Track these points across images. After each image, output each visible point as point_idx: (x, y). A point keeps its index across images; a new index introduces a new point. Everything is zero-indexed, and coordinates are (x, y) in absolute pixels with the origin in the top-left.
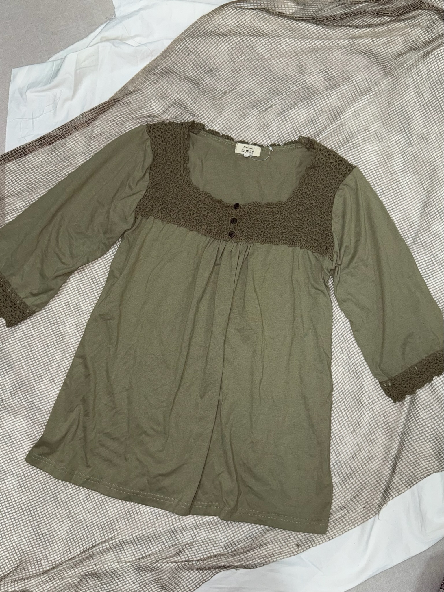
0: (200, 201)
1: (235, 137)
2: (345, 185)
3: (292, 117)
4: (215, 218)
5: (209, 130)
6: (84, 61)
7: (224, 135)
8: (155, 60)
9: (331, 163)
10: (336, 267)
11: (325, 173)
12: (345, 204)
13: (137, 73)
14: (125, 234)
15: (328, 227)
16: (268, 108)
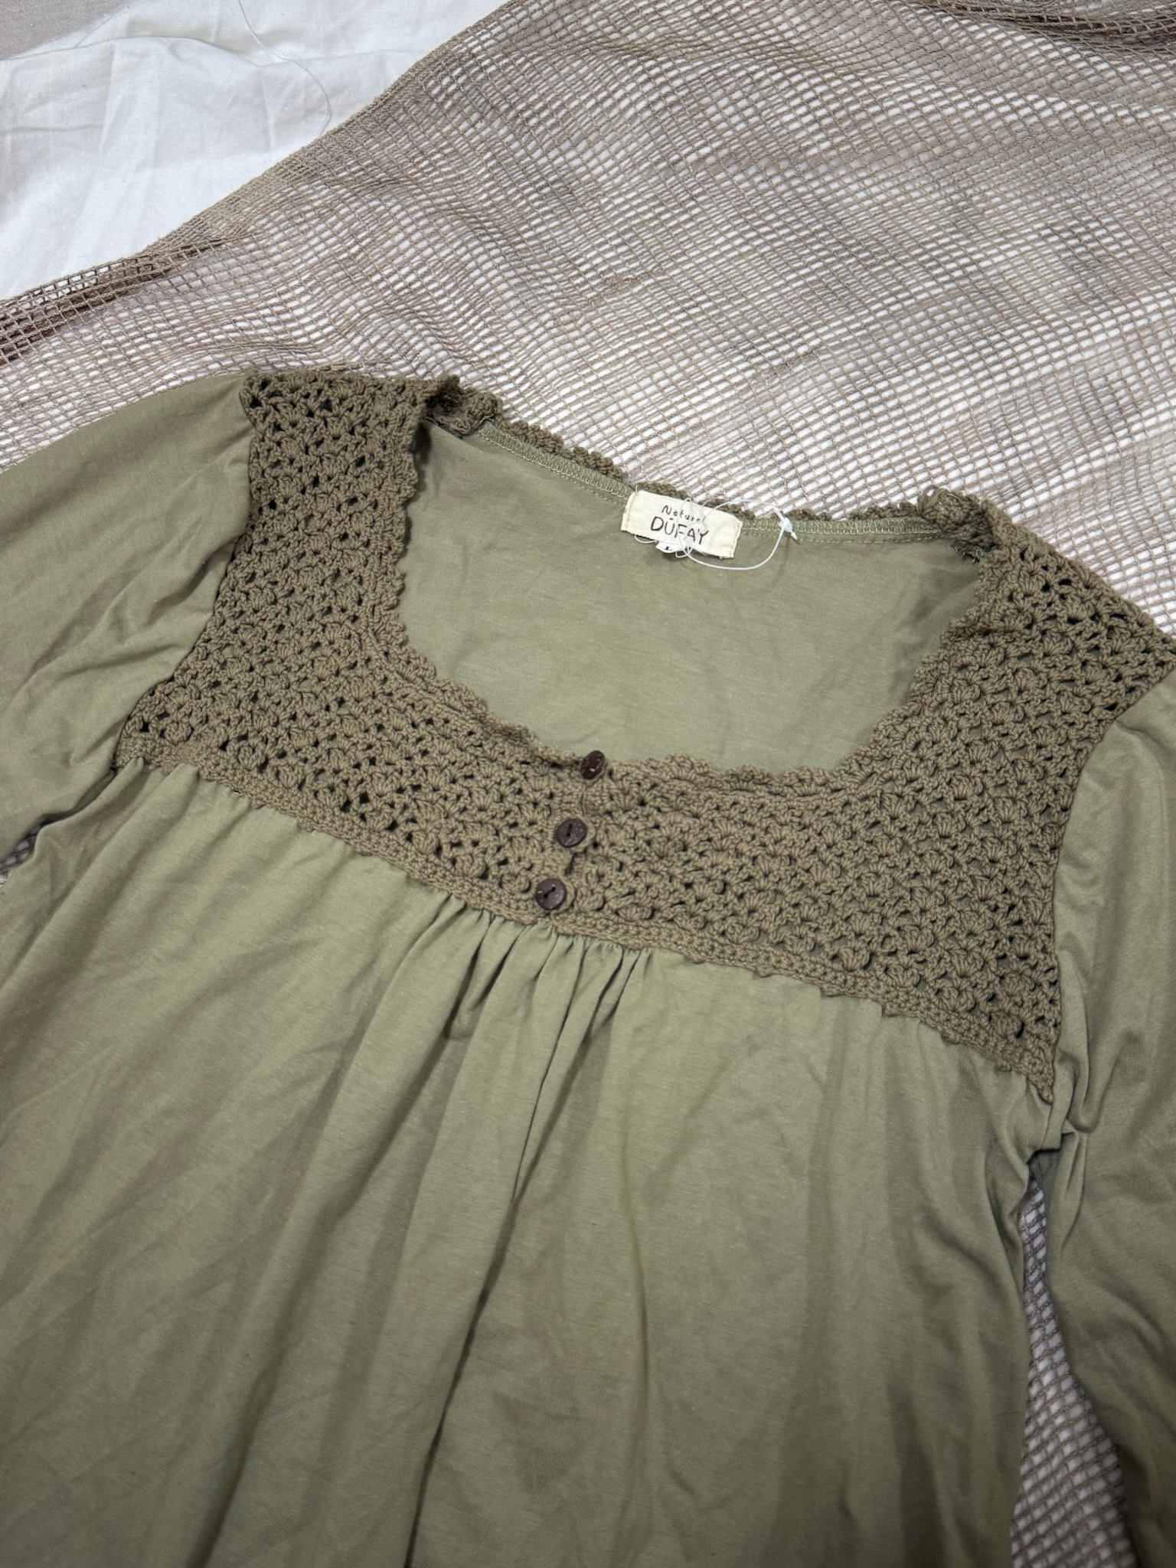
0: (430, 722)
1: (631, 466)
2: (1133, 729)
3: (899, 406)
4: (481, 809)
5: (521, 425)
6: (42, 101)
7: (579, 451)
8: (340, 130)
9: (1072, 621)
10: (1064, 1137)
11: (1040, 666)
12: (1128, 819)
13: (259, 173)
14: (43, 830)
15: (1036, 923)
16: (798, 359)
